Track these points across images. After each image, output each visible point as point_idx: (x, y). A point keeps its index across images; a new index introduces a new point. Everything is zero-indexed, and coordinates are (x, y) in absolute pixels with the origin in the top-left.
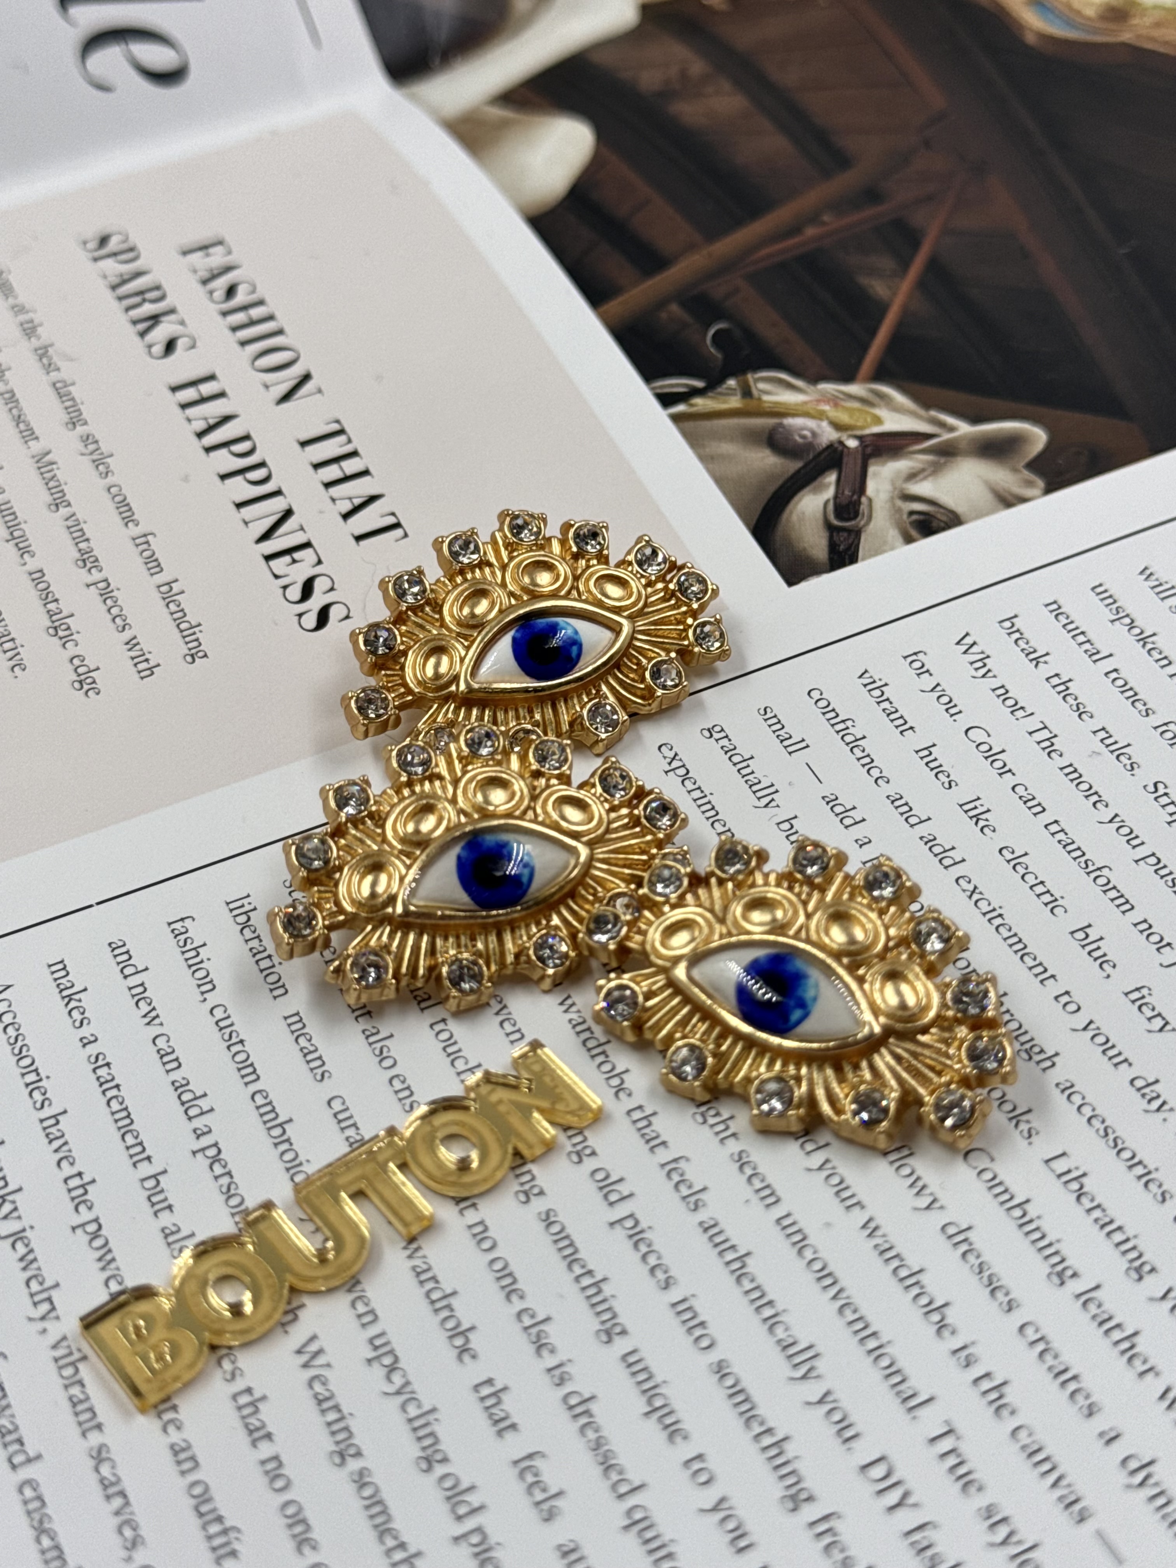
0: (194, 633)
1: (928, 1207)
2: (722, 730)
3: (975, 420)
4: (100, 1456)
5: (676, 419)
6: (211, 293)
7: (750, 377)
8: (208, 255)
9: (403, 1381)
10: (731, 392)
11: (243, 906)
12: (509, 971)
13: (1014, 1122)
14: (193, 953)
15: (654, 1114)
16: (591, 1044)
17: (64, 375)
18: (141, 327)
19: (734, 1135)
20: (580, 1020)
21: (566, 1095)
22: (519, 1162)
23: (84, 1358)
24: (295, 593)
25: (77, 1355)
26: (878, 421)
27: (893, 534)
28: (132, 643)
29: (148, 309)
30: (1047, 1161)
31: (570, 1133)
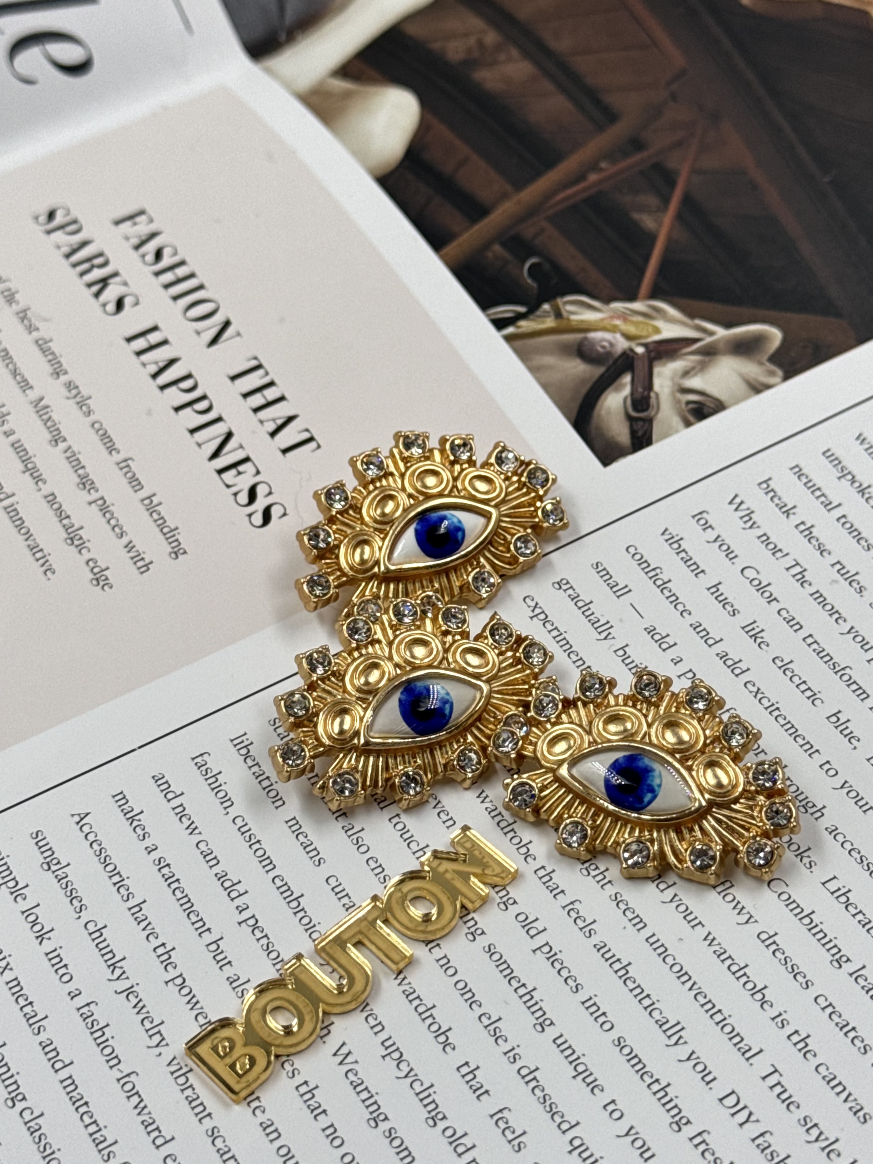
0: (174, 536)
1: (747, 922)
2: (568, 583)
3: (728, 325)
4: (213, 1135)
5: (508, 339)
6: (143, 256)
7: (560, 301)
8: (135, 224)
9: (408, 1069)
10: (546, 314)
11: (242, 742)
12: (440, 776)
13: (799, 857)
14: (213, 780)
15: (554, 871)
16: (503, 824)
17: (44, 333)
18: (95, 288)
19: (610, 882)
20: (493, 808)
21: (491, 863)
22: (466, 912)
23: (191, 1070)
24: (243, 498)
25: (185, 1070)
26: (657, 331)
27: (676, 421)
28: (129, 547)
29: (97, 274)
30: (823, 884)
31: (497, 889)
